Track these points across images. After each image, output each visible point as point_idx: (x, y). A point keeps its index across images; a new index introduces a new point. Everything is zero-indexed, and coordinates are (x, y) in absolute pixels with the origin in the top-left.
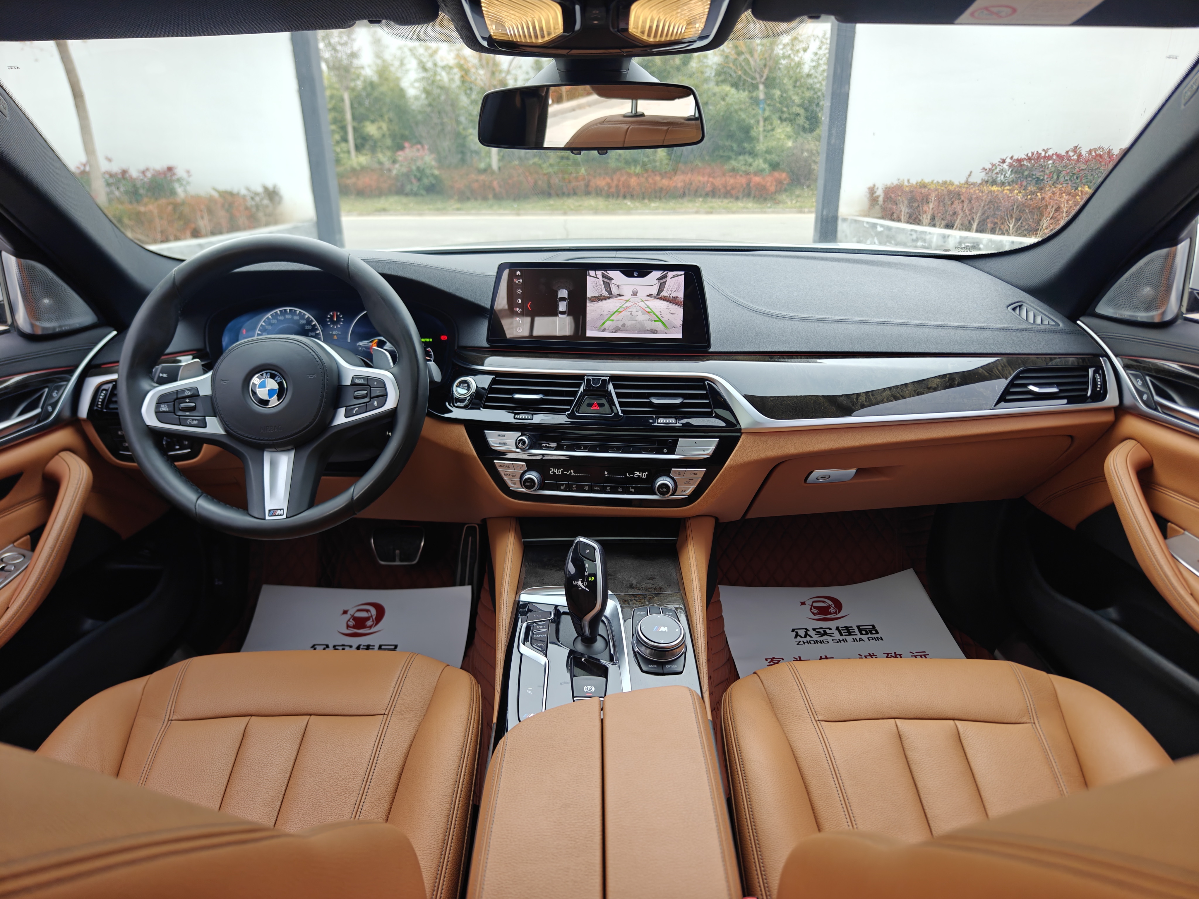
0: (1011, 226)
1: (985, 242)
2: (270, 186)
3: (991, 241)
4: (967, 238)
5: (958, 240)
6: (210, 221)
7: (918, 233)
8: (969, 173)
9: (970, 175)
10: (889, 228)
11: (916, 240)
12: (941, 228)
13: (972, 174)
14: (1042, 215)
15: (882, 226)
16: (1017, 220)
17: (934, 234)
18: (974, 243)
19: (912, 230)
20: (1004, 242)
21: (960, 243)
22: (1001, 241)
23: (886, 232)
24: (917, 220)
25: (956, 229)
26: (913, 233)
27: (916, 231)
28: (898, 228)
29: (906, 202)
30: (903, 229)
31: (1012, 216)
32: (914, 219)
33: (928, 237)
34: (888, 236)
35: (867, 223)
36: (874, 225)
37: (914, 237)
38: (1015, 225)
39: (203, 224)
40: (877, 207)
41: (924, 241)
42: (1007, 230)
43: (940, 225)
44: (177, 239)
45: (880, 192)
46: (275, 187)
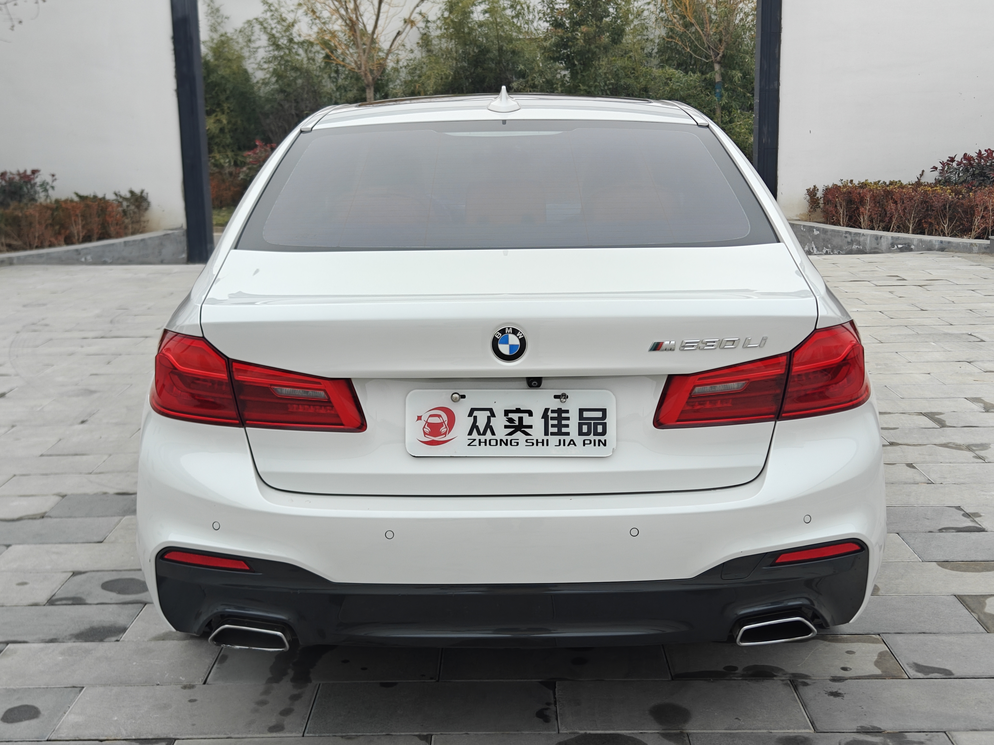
0: (946, 226)
1: (915, 242)
2: (137, 191)
3: (921, 241)
4: (898, 238)
5: (890, 241)
6: (83, 227)
7: (853, 235)
8: (921, 173)
9: (921, 175)
10: (825, 231)
11: (850, 243)
12: (880, 230)
13: (925, 174)
14: (973, 215)
15: (818, 229)
16: (951, 220)
17: (867, 235)
18: (905, 244)
19: (846, 232)
20: (934, 242)
21: (893, 245)
22: (930, 241)
23: (822, 236)
24: (857, 223)
25: (892, 231)
26: (847, 235)
27: (850, 233)
28: (833, 231)
29: (844, 204)
30: (839, 232)
31: (945, 216)
32: (853, 222)
33: (862, 239)
34: (824, 240)
35: (804, 226)
36: (811, 229)
37: (849, 239)
38: (948, 226)
39: (77, 229)
40: (819, 210)
41: (859, 243)
42: (942, 231)
43: (879, 227)
44: (51, 245)
45: (820, 194)
46: (142, 192)
